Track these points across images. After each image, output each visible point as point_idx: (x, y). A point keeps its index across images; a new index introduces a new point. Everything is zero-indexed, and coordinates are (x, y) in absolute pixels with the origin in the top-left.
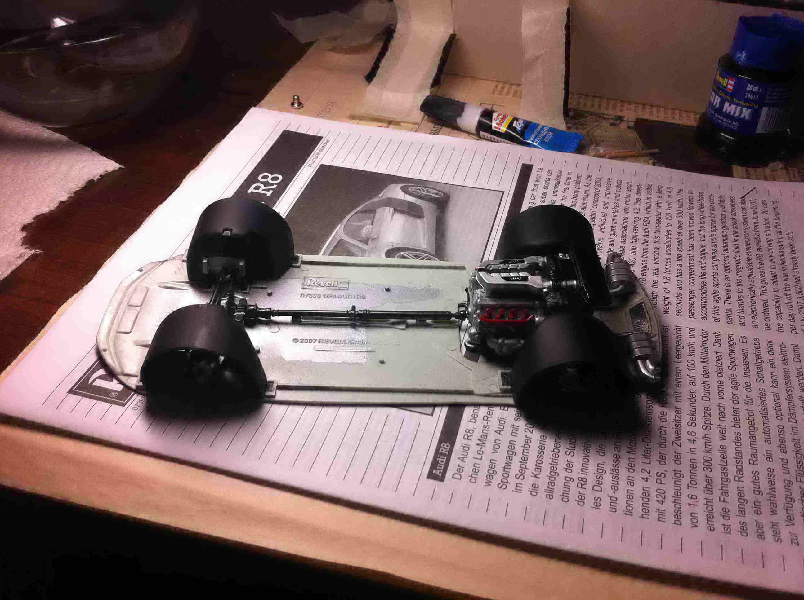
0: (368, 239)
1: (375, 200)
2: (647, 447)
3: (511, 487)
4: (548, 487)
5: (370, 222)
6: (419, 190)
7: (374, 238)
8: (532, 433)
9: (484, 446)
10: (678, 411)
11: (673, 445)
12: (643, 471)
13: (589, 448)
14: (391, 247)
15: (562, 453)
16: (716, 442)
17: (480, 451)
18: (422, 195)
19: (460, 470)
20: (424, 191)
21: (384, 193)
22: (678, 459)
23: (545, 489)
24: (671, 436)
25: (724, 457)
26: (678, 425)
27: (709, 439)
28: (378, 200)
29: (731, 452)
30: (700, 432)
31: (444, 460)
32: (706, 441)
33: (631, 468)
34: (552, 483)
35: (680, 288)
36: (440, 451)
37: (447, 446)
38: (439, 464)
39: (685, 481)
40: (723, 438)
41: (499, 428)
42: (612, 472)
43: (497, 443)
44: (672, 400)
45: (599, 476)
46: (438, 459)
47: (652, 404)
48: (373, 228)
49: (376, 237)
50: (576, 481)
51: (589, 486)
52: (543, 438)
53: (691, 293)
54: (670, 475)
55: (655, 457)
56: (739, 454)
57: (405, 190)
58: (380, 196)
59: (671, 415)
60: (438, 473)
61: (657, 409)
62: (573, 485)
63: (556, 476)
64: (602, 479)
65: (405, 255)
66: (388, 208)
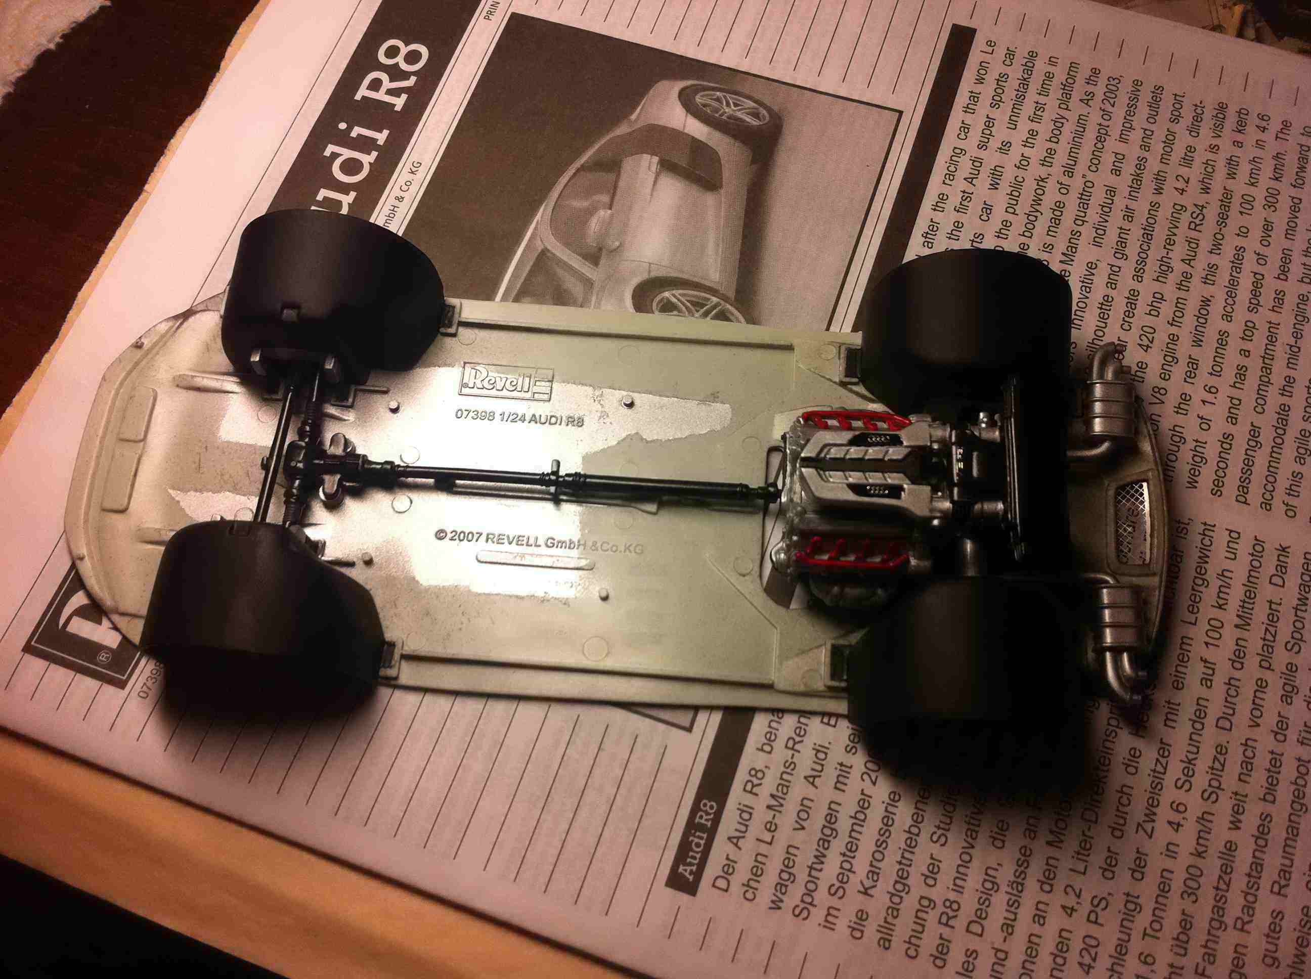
0: (600, 249)
1: (622, 130)
2: (1087, 833)
3: (818, 914)
4: (886, 922)
5: (605, 198)
6: (718, 100)
7: (614, 247)
8: (874, 783)
9: (780, 812)
10: (1164, 749)
11: (1137, 832)
12: (1069, 889)
13: (977, 829)
14: (645, 276)
15: (924, 838)
16: (1221, 833)
17: (771, 823)
18: (724, 118)
19: (728, 869)
20: (728, 104)
21: (641, 110)
22: (1138, 869)
23: (879, 926)
24: (1137, 810)
25: (1226, 870)
26: (1157, 786)
27: (1209, 825)
28: (629, 130)
29: (1243, 859)
30: (1194, 803)
31: (702, 842)
32: (1202, 828)
33: (1047, 880)
34: (894, 911)
35: (1232, 419)
36: (697, 820)
37: (712, 807)
38: (692, 850)
39: (1143, 920)
40: (1235, 825)
41: (813, 769)
42: (1009, 890)
43: (805, 808)
44: (1157, 720)
45: (984, 896)
46: (691, 838)
47: (1117, 727)
48: (612, 216)
49: (617, 244)
50: (940, 909)
51: (960, 923)
52: (894, 799)
53: (1255, 432)
54: (1118, 903)
55: (1097, 859)
56: (1257, 866)
57: (686, 100)
58: (633, 117)
59: (1149, 755)
60: (687, 874)
61: (1125, 741)
62: (932, 917)
63: (903, 894)
64: (988, 907)
65: (674, 300)
66: (646, 157)
